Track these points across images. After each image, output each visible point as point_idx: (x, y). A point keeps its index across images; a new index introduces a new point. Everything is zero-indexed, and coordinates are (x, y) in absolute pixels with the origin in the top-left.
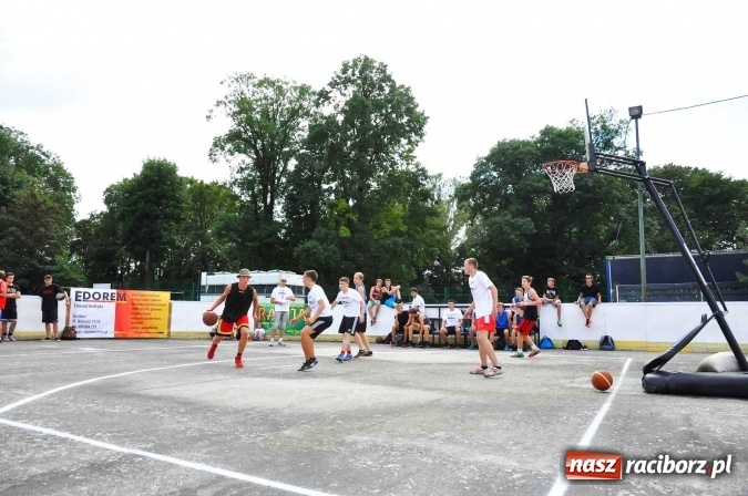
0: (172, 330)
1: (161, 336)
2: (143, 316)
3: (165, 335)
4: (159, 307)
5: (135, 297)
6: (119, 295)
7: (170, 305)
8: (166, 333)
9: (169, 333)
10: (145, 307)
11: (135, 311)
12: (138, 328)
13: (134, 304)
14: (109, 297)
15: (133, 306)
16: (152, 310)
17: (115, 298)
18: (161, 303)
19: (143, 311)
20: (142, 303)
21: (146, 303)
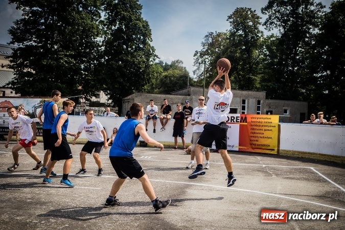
0: (282, 148)
1: (272, 152)
2: (259, 135)
3: (275, 152)
4: (270, 128)
5: (253, 120)
6: (242, 118)
7: (279, 126)
8: (276, 149)
9: (278, 150)
10: (260, 128)
11: (253, 131)
12: (255, 145)
13: (252, 125)
14: (235, 120)
15: (251, 127)
16: (265, 130)
17: (239, 121)
18: (272, 125)
19: (258, 132)
20: (258, 124)
21: (261, 125)
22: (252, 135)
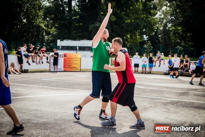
0: (81, 68)
2: (72, 63)
3: (79, 70)
4: (77, 60)
5: (69, 56)
7: (81, 58)
8: (79, 69)
9: (80, 69)
10: (73, 59)
11: (70, 61)
12: (70, 67)
13: (69, 58)
14: (61, 56)
15: (69, 59)
16: (75, 61)
17: (63, 56)
18: (78, 58)
19: (72, 61)
20: (72, 58)
21: (73, 58)
22: (69, 63)
